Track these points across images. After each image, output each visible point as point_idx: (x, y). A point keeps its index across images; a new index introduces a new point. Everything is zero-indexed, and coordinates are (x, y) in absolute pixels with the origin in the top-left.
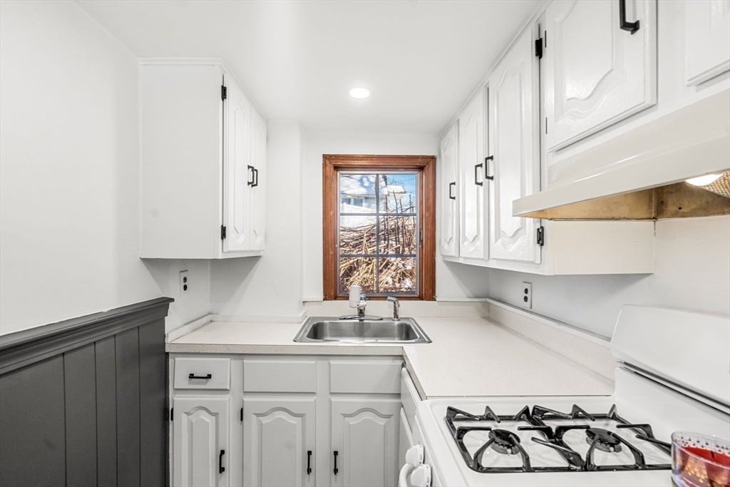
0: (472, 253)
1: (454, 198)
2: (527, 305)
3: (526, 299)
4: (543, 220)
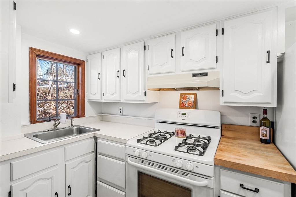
1: (99, 79)
3: (120, 112)
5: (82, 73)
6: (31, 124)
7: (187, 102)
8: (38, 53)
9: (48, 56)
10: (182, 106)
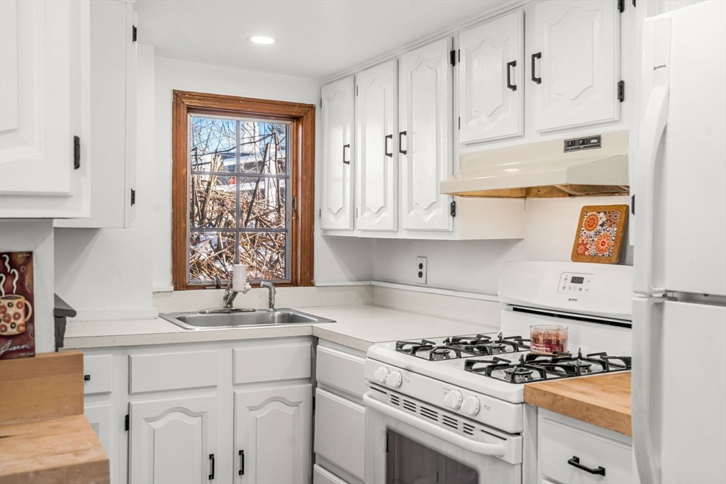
1: (348, 163)
2: (422, 280)
3: (420, 274)
4: (455, 196)
5: (305, 144)
6: (176, 289)
7: (596, 239)
8: (191, 102)
9: (214, 106)
10: (579, 254)
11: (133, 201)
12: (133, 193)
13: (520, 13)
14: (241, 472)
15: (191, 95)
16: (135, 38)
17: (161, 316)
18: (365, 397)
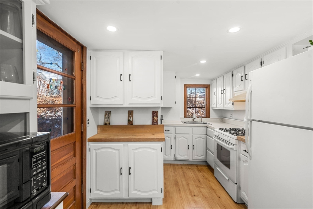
0: (220, 107)
2: (231, 117)
4: (233, 101)
11: (175, 103)
12: (175, 102)
13: (244, 66)
14: (194, 149)
15: (187, 85)
16: (176, 78)
17: (182, 122)
18: (213, 137)
